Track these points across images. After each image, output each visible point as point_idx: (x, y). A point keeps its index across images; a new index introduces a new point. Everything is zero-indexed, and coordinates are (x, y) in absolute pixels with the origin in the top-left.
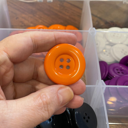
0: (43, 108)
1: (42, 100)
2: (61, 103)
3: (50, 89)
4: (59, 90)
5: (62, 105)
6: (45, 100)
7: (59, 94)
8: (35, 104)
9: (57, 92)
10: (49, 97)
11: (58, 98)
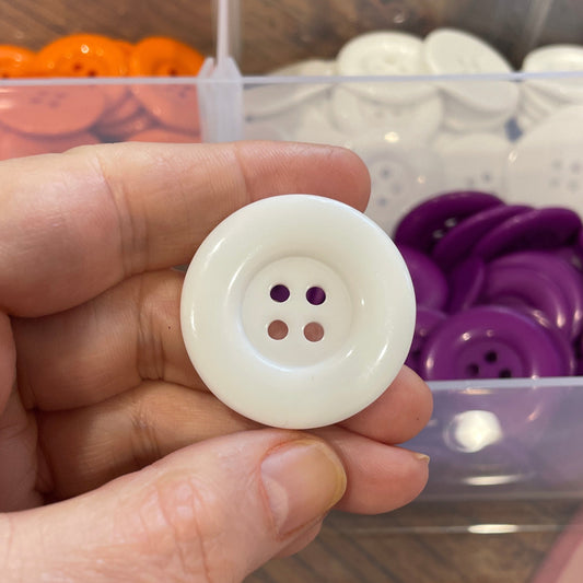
0: (176, 559)
1: (166, 515)
2: (280, 523)
3: (220, 455)
4: (267, 455)
5: (289, 533)
6: (184, 512)
7: (267, 480)
8: (122, 541)
9: (258, 470)
10: (210, 497)
11: (264, 496)
